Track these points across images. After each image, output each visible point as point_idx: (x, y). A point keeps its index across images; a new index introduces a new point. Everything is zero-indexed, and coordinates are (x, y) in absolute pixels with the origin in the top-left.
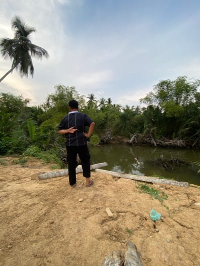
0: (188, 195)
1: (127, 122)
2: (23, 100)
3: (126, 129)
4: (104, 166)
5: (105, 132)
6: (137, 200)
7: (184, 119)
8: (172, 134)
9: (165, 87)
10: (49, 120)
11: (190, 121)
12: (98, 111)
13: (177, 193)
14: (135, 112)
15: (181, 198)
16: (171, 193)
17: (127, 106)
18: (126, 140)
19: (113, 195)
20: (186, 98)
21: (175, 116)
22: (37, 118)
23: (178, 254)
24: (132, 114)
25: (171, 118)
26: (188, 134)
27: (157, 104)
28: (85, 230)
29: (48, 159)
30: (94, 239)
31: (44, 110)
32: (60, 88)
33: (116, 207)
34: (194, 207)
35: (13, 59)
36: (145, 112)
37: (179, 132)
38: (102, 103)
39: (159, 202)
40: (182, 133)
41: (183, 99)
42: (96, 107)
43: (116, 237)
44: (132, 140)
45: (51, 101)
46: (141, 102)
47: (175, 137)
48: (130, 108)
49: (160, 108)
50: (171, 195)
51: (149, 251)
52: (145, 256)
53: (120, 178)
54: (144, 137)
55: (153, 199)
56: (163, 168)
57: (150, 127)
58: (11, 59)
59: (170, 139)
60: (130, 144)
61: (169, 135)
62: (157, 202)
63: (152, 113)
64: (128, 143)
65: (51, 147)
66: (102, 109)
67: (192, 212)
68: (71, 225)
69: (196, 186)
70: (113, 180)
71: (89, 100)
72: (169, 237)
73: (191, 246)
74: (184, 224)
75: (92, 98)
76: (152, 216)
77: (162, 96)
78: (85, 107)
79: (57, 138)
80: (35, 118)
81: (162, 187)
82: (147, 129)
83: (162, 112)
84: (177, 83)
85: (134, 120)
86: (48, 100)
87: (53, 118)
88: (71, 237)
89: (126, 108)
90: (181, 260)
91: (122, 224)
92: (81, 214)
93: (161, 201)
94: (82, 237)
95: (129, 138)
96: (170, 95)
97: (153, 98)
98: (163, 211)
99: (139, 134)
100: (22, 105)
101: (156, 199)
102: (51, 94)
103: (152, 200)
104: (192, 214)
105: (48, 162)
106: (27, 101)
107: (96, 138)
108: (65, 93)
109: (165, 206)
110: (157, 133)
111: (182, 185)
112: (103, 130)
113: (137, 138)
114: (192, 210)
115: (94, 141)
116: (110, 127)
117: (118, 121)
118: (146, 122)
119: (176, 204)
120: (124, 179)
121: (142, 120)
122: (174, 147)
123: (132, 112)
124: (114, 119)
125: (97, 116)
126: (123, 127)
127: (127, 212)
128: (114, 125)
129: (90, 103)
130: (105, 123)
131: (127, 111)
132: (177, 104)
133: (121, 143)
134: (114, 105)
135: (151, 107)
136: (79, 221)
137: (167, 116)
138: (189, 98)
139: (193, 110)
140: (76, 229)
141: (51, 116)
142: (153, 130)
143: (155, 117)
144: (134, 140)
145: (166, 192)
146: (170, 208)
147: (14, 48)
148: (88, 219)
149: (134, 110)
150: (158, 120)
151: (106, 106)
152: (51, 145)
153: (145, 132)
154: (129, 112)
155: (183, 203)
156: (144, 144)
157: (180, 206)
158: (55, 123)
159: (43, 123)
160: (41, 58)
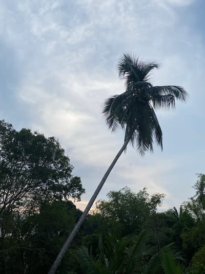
2: (148, 199)
22: (181, 240)
31: (194, 215)
35: (126, 125)
58: (123, 127)
80: (177, 240)
100: (147, 211)
106: (156, 200)
147: (125, 107)
159: (197, 254)
160: (174, 104)
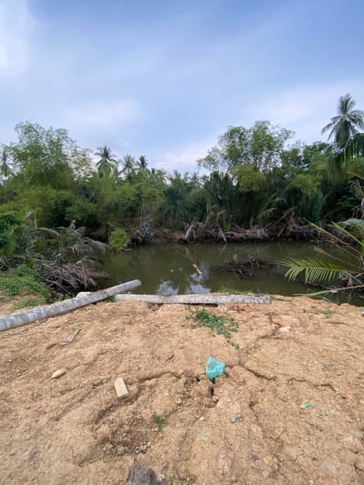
0: (270, 315)
1: (178, 202)
3: (177, 215)
4: (134, 286)
5: (138, 224)
6: (186, 344)
7: (266, 194)
8: (249, 220)
9: (237, 140)
10: (12, 204)
11: (275, 198)
12: (121, 183)
13: (254, 316)
14: (191, 183)
15: (259, 324)
16: (245, 318)
17: (176, 174)
18: (178, 236)
19: (141, 344)
20: (268, 159)
21: (254, 189)
23: (249, 446)
24: (185, 188)
25: (247, 193)
26: (272, 219)
27: (226, 170)
28: (51, 450)
29: (13, 287)
30: (71, 466)
32: (28, 129)
33: (139, 369)
34: (279, 336)
36: (208, 184)
37: (259, 216)
38: (128, 165)
39: (223, 338)
40: (263, 218)
41: (264, 160)
42: (117, 173)
43: (125, 444)
44: (188, 233)
45: (10, 160)
46: (199, 164)
47: (254, 225)
48: (182, 177)
49: (231, 176)
50: (245, 322)
51: (194, 457)
52: (187, 471)
53: (162, 304)
54: (207, 227)
55: (214, 336)
56: (237, 275)
57: (215, 211)
59: (246, 229)
60: (184, 242)
61: (244, 222)
62: (221, 339)
63: (218, 185)
64: (181, 240)
65: (21, 261)
66: (129, 178)
67: (276, 345)
68: (15, 444)
69: (282, 297)
70: (148, 310)
71: (100, 158)
72: (235, 409)
73: (274, 421)
74: (262, 371)
75: (106, 154)
76: (209, 371)
77: (233, 155)
78: (94, 173)
79: (32, 241)
81: (232, 308)
82: (212, 213)
83: (234, 184)
84: (255, 133)
85: (190, 198)
86: (5, 159)
87: (19, 199)
88: (10, 476)
89: (174, 177)
90: (255, 458)
91: (145, 408)
92: (48, 410)
93: (228, 336)
94: (39, 470)
95: (183, 230)
96: (245, 154)
97: (218, 158)
98: (230, 355)
99: (198, 223)
101: (219, 333)
102: (9, 145)
103: (212, 338)
104: (276, 350)
105: (14, 293)
107: (122, 236)
108: (44, 142)
109: (233, 345)
110: (227, 220)
111: (262, 302)
112: (134, 219)
113: (196, 230)
114: (274, 342)
115: (117, 242)
116: (148, 213)
117: (161, 201)
118: (209, 201)
119: (251, 336)
120: (169, 306)
121: (203, 199)
122: (252, 241)
123: (186, 184)
124: (154, 197)
125: (119, 192)
126: (172, 213)
127: (164, 373)
128: (155, 209)
129: (104, 166)
130: (138, 205)
131: (177, 181)
132: (256, 169)
133: (170, 241)
134: (153, 171)
135: (215, 175)
136: (40, 430)
137: (240, 190)
138: (273, 160)
139: (278, 180)
140: (27, 453)
141: (15, 194)
142: (221, 215)
143: (223, 192)
144: (192, 234)
145: (237, 316)
146: (241, 347)
148: (64, 419)
149: (189, 181)
150: (227, 198)
151: (137, 172)
152: (19, 256)
153: (208, 218)
154: (180, 185)
155: (261, 333)
156: (208, 240)
157: (258, 339)
158: (26, 209)
